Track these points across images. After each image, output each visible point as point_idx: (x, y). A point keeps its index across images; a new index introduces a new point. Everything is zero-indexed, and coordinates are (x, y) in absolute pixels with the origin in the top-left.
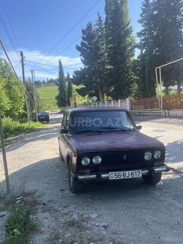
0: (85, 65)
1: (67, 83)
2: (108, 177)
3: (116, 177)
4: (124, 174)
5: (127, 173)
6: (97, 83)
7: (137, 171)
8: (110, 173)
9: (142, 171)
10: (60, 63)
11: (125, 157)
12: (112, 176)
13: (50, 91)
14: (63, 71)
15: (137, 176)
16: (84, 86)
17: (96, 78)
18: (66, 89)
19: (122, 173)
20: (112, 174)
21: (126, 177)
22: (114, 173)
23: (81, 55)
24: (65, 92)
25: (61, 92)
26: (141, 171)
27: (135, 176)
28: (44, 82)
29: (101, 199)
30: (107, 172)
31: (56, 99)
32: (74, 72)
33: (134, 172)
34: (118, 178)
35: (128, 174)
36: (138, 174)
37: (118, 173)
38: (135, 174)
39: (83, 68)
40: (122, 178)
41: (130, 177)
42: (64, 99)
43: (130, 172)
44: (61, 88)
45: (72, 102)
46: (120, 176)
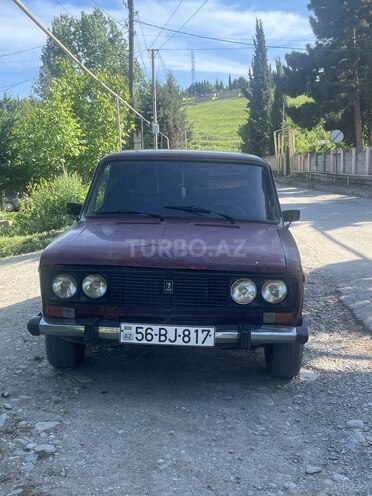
0: (320, 38)
1: (272, 92)
2: (118, 335)
3: (140, 336)
4: (163, 332)
5: (171, 330)
6: (351, 90)
7: (200, 329)
8: (123, 325)
9: (217, 331)
10: (260, 32)
11: (169, 287)
12: (130, 333)
13: (233, 113)
14: (264, 56)
15: (200, 344)
16: (311, 100)
17: (351, 77)
18: (268, 108)
19: (156, 328)
20: (130, 328)
21: (167, 343)
22: (134, 326)
23: (309, 7)
24: (264, 114)
25: (253, 115)
26: (212, 330)
27: (192, 343)
28: (219, 87)
29: (103, 393)
30: (116, 321)
31: (240, 134)
32: (287, 56)
33: (192, 329)
34: (144, 341)
35: (174, 335)
36: (203, 337)
37: (145, 327)
38: (193, 336)
39: (313, 46)
40: (155, 341)
41: (179, 342)
42: (261, 137)
43: (180, 329)
44: (256, 105)
45: (279, 146)
46: (149, 337)
